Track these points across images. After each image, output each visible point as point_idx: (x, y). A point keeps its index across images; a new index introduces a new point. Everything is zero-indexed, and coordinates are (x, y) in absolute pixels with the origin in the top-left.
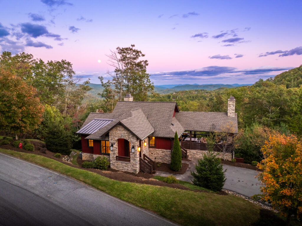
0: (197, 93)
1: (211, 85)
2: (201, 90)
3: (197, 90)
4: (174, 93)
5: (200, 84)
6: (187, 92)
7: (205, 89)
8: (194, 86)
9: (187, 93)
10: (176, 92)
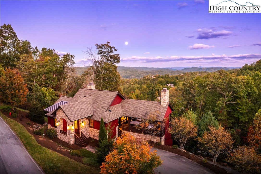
0: (200, 74)
1: (212, 68)
2: (204, 72)
3: (201, 72)
4: (182, 75)
5: (204, 67)
6: (192, 73)
7: (207, 71)
8: (199, 68)
9: (192, 75)
10: (183, 74)
